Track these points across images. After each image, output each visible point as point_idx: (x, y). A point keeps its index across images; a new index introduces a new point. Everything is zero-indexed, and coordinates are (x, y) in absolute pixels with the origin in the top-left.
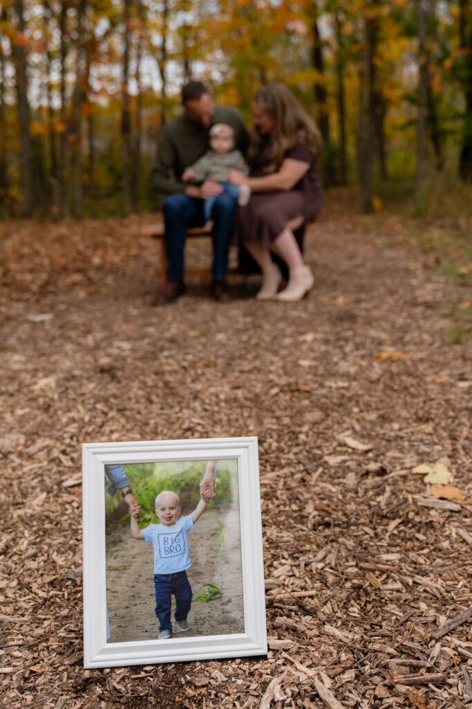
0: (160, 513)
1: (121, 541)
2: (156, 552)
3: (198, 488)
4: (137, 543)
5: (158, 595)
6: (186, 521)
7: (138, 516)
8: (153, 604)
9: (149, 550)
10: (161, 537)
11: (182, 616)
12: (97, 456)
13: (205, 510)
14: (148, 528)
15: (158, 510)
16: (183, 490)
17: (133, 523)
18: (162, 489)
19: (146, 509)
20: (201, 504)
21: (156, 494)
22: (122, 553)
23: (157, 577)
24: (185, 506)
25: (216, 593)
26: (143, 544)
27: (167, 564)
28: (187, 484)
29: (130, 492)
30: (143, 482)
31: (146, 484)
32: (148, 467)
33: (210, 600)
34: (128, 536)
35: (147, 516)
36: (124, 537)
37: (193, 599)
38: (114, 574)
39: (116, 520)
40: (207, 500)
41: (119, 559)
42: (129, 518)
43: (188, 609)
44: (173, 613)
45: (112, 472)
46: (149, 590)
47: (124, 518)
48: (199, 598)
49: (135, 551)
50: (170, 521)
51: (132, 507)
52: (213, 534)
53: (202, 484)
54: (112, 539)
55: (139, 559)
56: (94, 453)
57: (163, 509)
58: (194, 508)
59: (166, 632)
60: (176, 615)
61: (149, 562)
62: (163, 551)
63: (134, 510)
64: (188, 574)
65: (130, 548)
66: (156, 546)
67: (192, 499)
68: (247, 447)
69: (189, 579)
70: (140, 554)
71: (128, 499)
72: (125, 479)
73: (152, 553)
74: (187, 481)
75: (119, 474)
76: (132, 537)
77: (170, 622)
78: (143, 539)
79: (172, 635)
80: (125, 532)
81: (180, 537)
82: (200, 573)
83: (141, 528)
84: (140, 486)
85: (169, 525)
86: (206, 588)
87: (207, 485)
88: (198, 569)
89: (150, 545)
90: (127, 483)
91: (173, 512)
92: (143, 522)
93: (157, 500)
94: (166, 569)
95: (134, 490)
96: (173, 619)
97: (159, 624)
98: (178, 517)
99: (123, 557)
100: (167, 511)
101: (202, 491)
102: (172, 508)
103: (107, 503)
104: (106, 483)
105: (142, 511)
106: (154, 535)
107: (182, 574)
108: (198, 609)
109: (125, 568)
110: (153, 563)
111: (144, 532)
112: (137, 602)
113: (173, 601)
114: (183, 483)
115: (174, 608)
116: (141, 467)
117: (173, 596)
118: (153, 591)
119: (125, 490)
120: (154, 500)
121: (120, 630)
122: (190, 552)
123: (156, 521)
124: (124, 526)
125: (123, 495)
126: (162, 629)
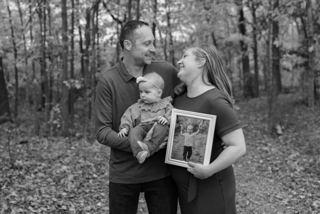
0: (188, 131)
1: (178, 135)
2: (185, 140)
3: (198, 126)
4: (181, 137)
5: (184, 151)
6: (194, 134)
7: (183, 130)
8: (182, 153)
9: (184, 139)
10: (187, 137)
11: (189, 157)
12: (175, 113)
13: (199, 132)
14: (184, 134)
15: (188, 130)
16: (195, 126)
17: (181, 131)
18: (189, 125)
20: (199, 131)
21: (188, 126)
22: (178, 138)
24: (195, 130)
25: (198, 154)
28: (196, 125)
29: (182, 124)
30: (185, 122)
32: (187, 118)
33: (196, 155)
35: (185, 131)
37: (192, 154)
38: (175, 143)
39: (177, 130)
40: (200, 130)
41: (176, 140)
42: (180, 130)
43: (191, 156)
44: (187, 156)
45: (178, 118)
46: (182, 149)
47: (179, 130)
48: (194, 154)
49: (180, 139)
50: (190, 133)
52: (200, 139)
53: (200, 125)
54: (175, 134)
56: (175, 112)
57: (189, 130)
58: (196, 131)
60: (187, 157)
62: (187, 141)
64: (192, 147)
65: (180, 138)
66: (186, 138)
68: (213, 118)
69: (192, 149)
70: (182, 140)
71: (181, 125)
72: (181, 120)
73: (184, 140)
74: (196, 124)
75: (180, 118)
76: (180, 135)
77: (186, 158)
79: (186, 161)
80: (179, 133)
81: (192, 138)
82: (195, 148)
83: (183, 133)
85: (190, 134)
86: (196, 152)
87: (201, 126)
88: (195, 147)
89: (184, 138)
90: (182, 121)
91: (191, 131)
92: (184, 132)
93: (188, 127)
94: (187, 145)
95: (183, 123)
96: (187, 158)
97: (183, 158)
98: (192, 133)
99: (178, 139)
102: (191, 130)
103: (176, 125)
104: (176, 120)
106: (186, 136)
107: (191, 147)
108: (193, 156)
109: (178, 142)
110: (184, 143)
112: (179, 151)
113: (187, 153)
114: (195, 124)
115: (187, 155)
116: (185, 118)
117: (188, 152)
118: (183, 149)
119: (181, 123)
120: (187, 127)
121: (174, 156)
122: (194, 142)
123: (187, 132)
124: (179, 132)
125: (180, 124)
126: (184, 159)
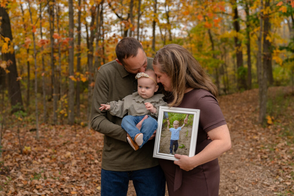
0: (174, 125)
1: (165, 130)
2: (172, 135)
3: (184, 121)
4: (168, 132)
5: (171, 145)
6: (180, 128)
7: (169, 125)
8: (169, 146)
10: (174, 131)
11: (175, 150)
12: (163, 109)
13: (184, 126)
16: (180, 121)
17: (168, 126)
18: (175, 120)
19: (171, 124)
20: (184, 125)
21: (174, 121)
23: (171, 140)
24: (180, 124)
25: (184, 147)
26: (169, 132)
27: (174, 138)
28: (181, 119)
29: (168, 119)
31: (172, 118)
32: (173, 114)
33: (182, 148)
34: (166, 129)
35: (171, 126)
36: (166, 130)
37: (178, 147)
38: (162, 138)
40: (185, 124)
41: (164, 134)
42: (167, 126)
43: (177, 149)
44: (173, 149)
45: (165, 114)
46: (169, 143)
48: (180, 147)
49: (167, 133)
50: (176, 128)
51: (168, 123)
52: (185, 133)
53: (185, 120)
54: (163, 130)
55: (168, 135)
56: (162, 109)
57: (175, 125)
58: (182, 125)
59: (171, 153)
60: (174, 150)
61: (170, 137)
62: (173, 135)
63: (169, 123)
64: (178, 141)
65: (167, 132)
66: (172, 133)
67: (182, 123)
68: (197, 112)
69: (178, 142)
70: (168, 134)
71: (168, 121)
73: (171, 134)
75: (167, 115)
76: (167, 130)
77: (172, 151)
78: (169, 131)
79: (172, 154)
81: (178, 132)
82: (181, 141)
83: (169, 128)
84: (171, 118)
85: (176, 129)
86: (182, 145)
87: (186, 120)
88: (180, 140)
89: (171, 133)
90: (168, 117)
91: (177, 126)
92: (170, 127)
93: (174, 122)
95: (169, 119)
96: (173, 151)
97: (170, 151)
100: (176, 125)
101: (184, 122)
102: (177, 125)
104: (163, 116)
105: (170, 124)
106: (172, 130)
107: (177, 141)
108: (179, 149)
109: (165, 137)
110: (171, 137)
111: (170, 129)
112: (166, 145)
113: (174, 147)
115: (174, 148)
117: (174, 145)
118: (170, 144)
121: (161, 151)
122: (179, 136)
123: (173, 127)
125: (167, 120)
126: (170, 152)
